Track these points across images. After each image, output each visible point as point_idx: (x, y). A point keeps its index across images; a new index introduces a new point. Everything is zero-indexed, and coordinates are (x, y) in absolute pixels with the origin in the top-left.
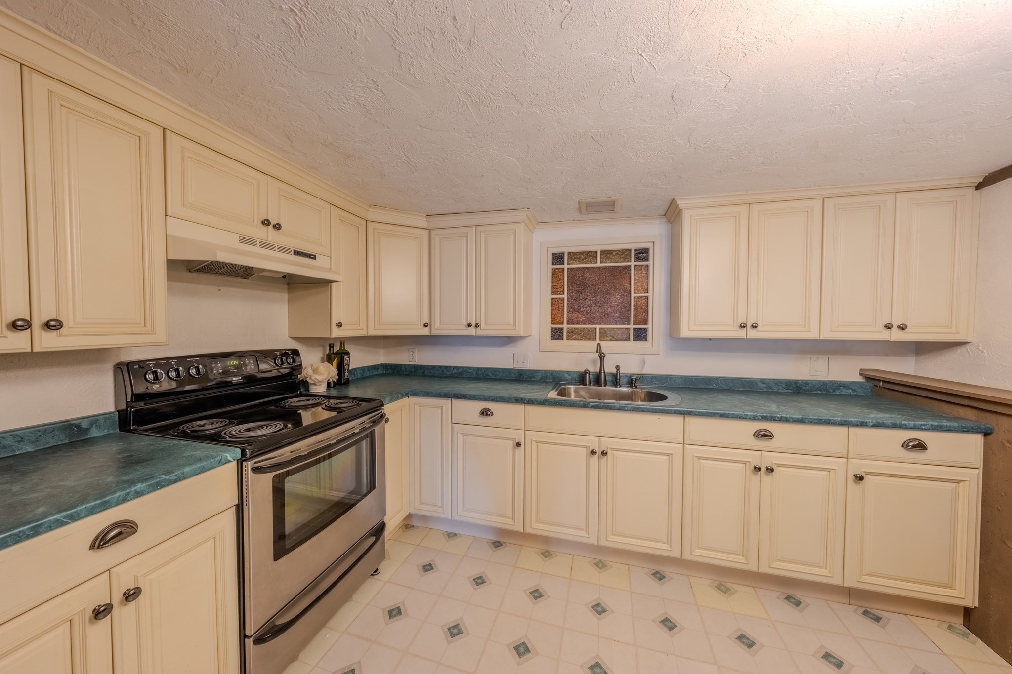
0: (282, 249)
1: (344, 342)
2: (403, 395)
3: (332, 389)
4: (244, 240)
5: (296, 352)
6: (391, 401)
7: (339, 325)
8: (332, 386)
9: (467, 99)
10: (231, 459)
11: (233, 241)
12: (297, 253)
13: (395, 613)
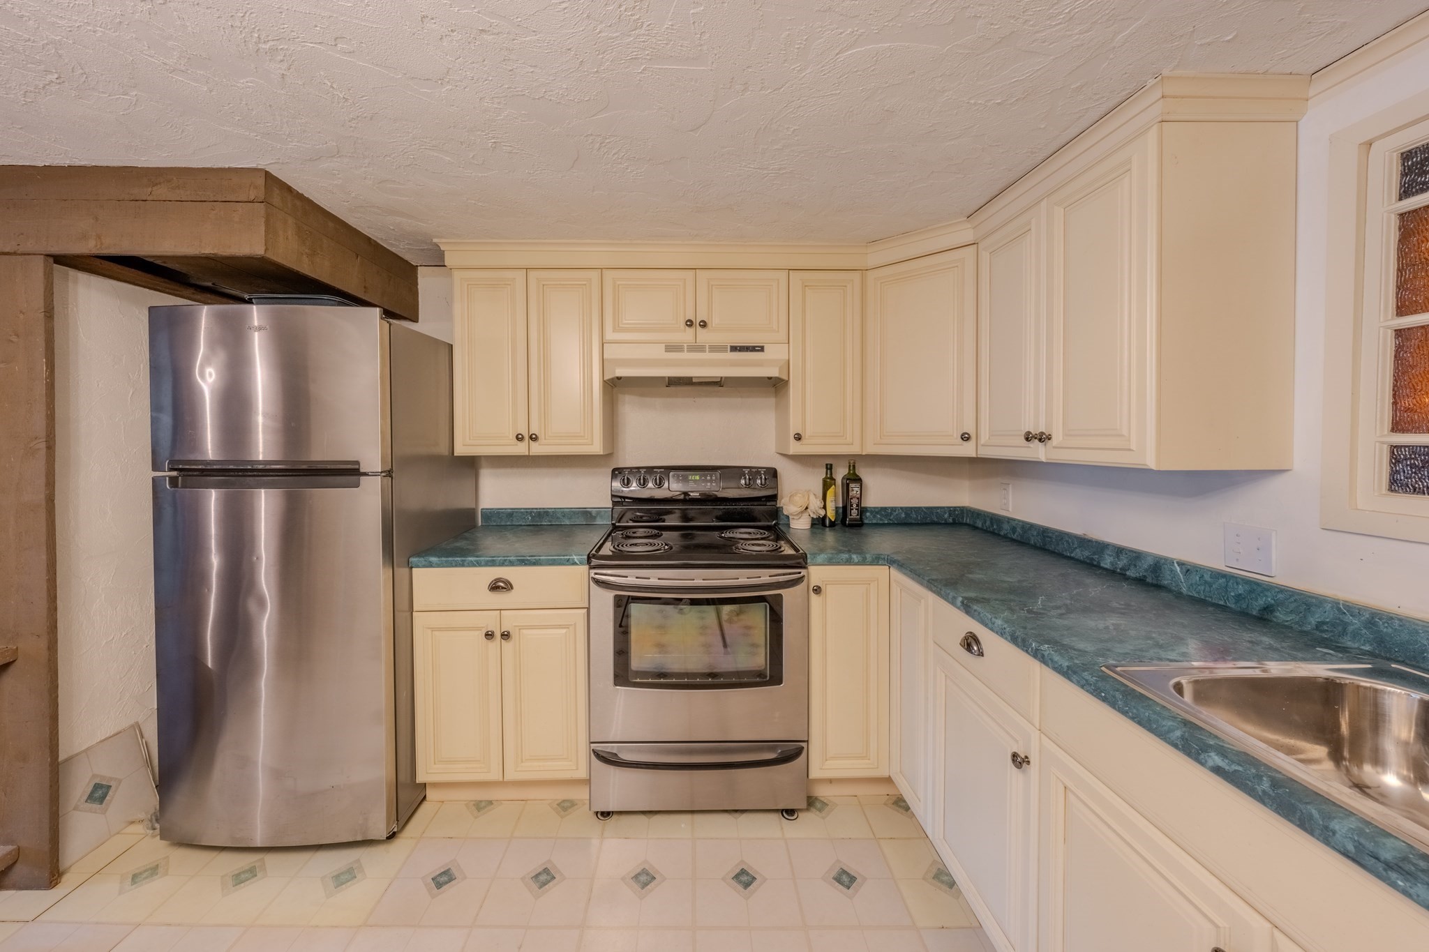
0: (714, 349)
1: (854, 463)
2: (865, 559)
3: (827, 529)
4: (670, 348)
5: (773, 473)
6: (830, 562)
7: (798, 438)
8: (828, 525)
9: (642, 64)
10: (578, 562)
11: (659, 352)
12: (734, 349)
13: (744, 878)
